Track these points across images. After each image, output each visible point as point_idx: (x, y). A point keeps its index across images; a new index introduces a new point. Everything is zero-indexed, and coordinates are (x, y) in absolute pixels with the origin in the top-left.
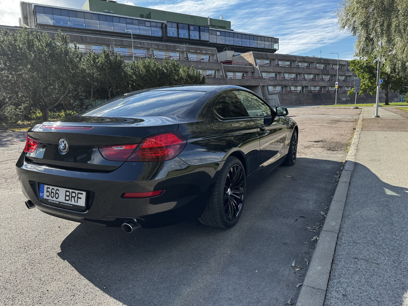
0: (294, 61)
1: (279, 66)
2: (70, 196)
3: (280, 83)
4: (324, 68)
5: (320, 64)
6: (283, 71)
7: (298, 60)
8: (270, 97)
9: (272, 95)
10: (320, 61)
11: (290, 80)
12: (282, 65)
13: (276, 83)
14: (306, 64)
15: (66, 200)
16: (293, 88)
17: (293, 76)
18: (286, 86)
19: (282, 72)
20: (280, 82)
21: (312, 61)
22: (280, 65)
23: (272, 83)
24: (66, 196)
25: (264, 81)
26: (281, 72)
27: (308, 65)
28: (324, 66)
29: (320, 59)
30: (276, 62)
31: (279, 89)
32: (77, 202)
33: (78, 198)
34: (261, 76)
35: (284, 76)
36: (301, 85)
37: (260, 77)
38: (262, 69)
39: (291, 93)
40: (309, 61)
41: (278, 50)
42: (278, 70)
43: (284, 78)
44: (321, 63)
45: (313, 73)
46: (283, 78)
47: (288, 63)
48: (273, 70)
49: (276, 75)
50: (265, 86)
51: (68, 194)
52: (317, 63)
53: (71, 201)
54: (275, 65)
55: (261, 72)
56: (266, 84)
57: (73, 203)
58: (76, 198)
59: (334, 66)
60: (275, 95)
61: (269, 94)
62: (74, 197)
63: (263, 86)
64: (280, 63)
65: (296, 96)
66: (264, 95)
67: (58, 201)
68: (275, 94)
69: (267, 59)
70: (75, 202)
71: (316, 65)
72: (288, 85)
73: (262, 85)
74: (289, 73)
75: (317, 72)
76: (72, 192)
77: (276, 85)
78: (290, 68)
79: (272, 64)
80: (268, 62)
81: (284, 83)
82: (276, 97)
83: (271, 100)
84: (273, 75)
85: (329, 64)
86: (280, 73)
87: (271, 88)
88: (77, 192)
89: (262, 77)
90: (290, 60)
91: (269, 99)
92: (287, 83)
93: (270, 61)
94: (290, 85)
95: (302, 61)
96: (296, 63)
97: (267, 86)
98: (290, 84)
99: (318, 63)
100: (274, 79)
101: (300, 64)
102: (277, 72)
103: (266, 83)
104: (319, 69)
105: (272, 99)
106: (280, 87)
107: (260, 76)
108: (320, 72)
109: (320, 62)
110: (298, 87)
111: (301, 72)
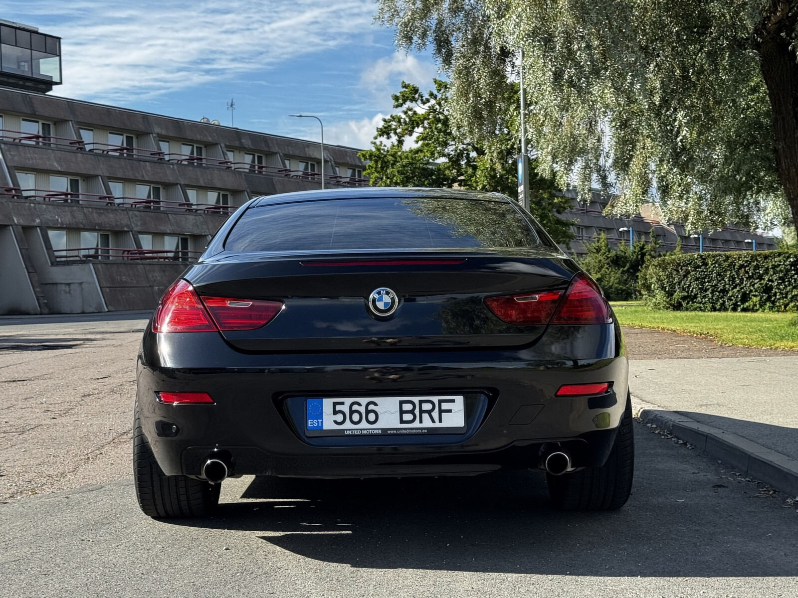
0: (142, 135)
1: (84, 149)
2: (417, 412)
3: (96, 218)
4: (253, 166)
5: (237, 153)
6: (102, 169)
7: (157, 130)
8: (58, 274)
9: (67, 268)
10: (240, 140)
11: (134, 207)
12: (96, 146)
13: (80, 217)
14: (186, 151)
15: (402, 422)
16: (147, 242)
17: (142, 192)
18: (119, 234)
19: (97, 176)
20: (95, 215)
21: (210, 139)
22: (88, 148)
23: (65, 217)
24: (402, 412)
25: (30, 209)
26: (97, 173)
27: (195, 155)
28: (253, 161)
29: (237, 134)
30: (70, 132)
31: (90, 240)
32: (440, 421)
33: (441, 411)
34: (11, 186)
35: (108, 190)
36: (178, 231)
37: (10, 190)
38: (16, 158)
39: (142, 259)
40: (199, 137)
41: (60, 83)
42: (82, 165)
43: (107, 200)
44: (242, 149)
45: (219, 185)
46: (105, 198)
47: (117, 141)
48: (61, 166)
49: (74, 184)
50: (36, 227)
51: (407, 407)
52: (226, 146)
53: (421, 422)
54: (68, 143)
55: (13, 169)
56: (38, 221)
57: (427, 423)
58: (435, 414)
59: (287, 162)
60: (80, 266)
61: (55, 263)
62: (429, 412)
63: (27, 229)
64: (87, 136)
65: (164, 271)
66: (33, 266)
67: (378, 429)
68: (82, 262)
69: (32, 117)
70: (433, 421)
71: (224, 154)
72: (127, 226)
73: (22, 222)
74: (125, 180)
75: (230, 182)
76: (421, 402)
77: (82, 226)
78: (125, 158)
79: (52, 140)
80: (34, 128)
81: (110, 219)
82: (88, 275)
83: (63, 287)
84: (61, 184)
85: (270, 154)
86: (88, 178)
87: (59, 240)
88: (435, 399)
89: (18, 190)
90: (127, 131)
91: (56, 284)
92: (122, 220)
93: (46, 127)
94: (136, 229)
95: (171, 135)
96: (151, 144)
97: (45, 229)
98: (137, 226)
99: (231, 148)
100: (66, 201)
101: (165, 147)
102: (79, 172)
103: (38, 216)
104: (237, 172)
105: (69, 284)
106: (96, 234)
107: (7, 184)
108: (243, 185)
109: (237, 144)
110: (166, 238)
111: (171, 179)
